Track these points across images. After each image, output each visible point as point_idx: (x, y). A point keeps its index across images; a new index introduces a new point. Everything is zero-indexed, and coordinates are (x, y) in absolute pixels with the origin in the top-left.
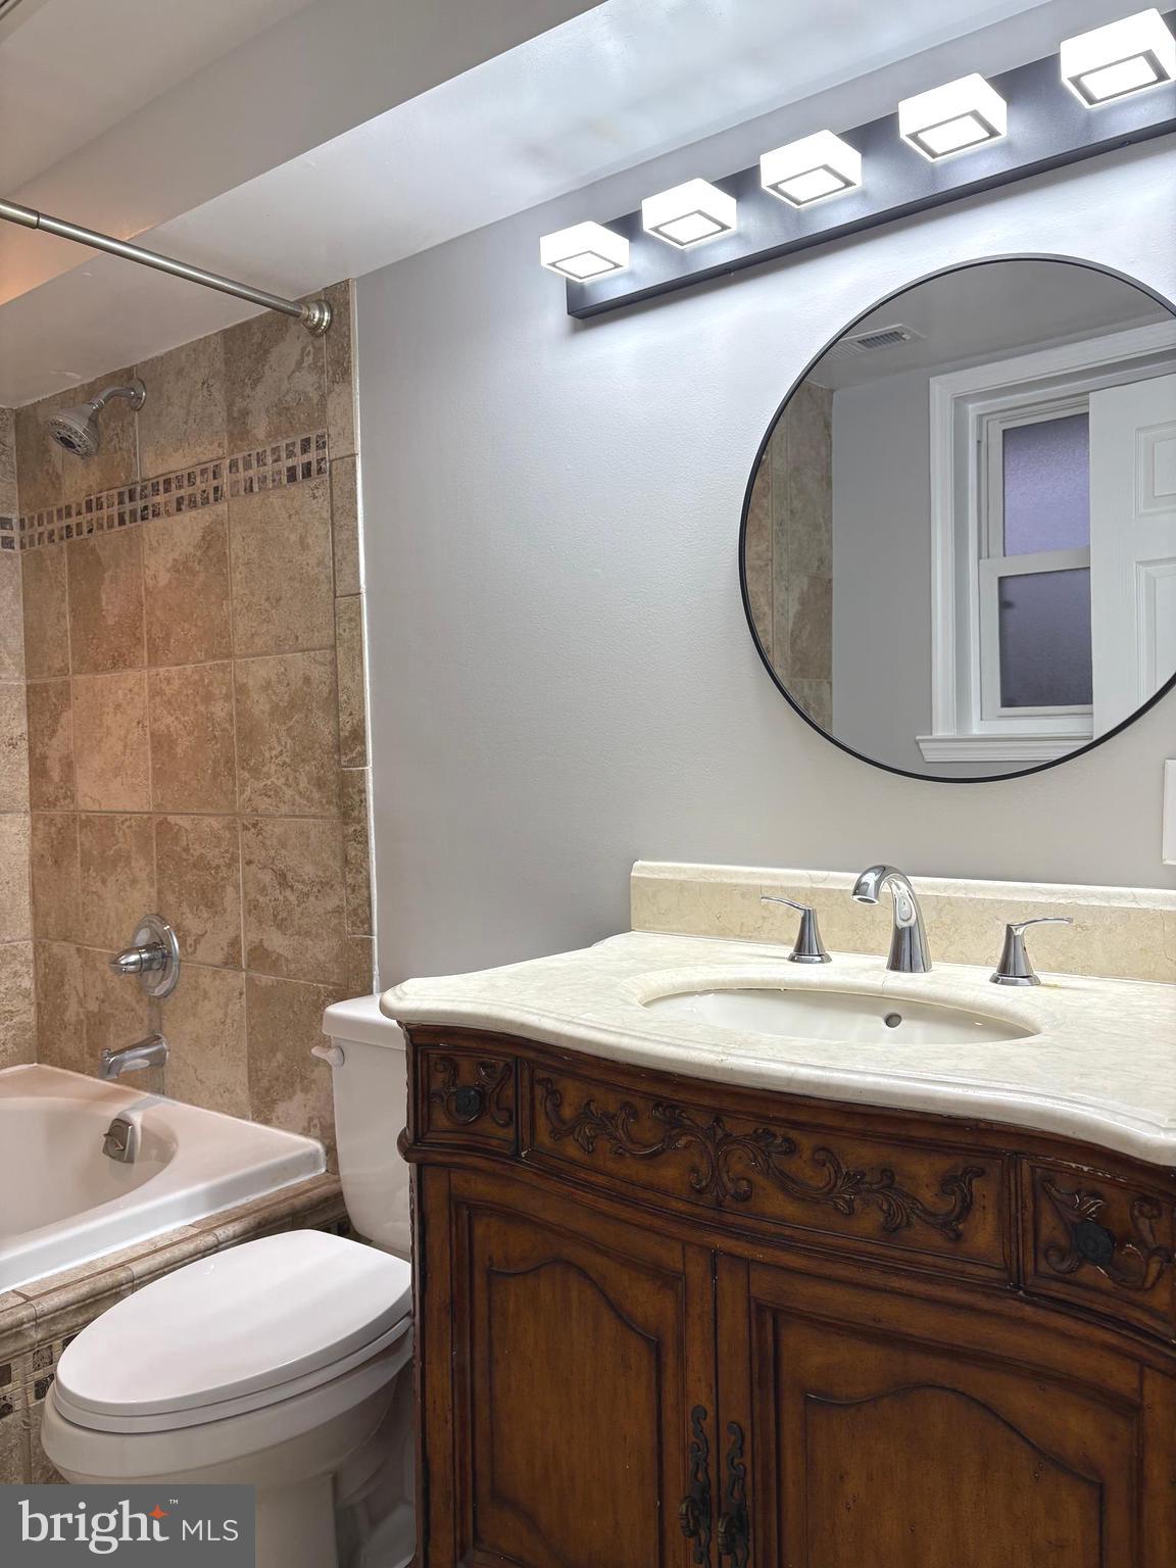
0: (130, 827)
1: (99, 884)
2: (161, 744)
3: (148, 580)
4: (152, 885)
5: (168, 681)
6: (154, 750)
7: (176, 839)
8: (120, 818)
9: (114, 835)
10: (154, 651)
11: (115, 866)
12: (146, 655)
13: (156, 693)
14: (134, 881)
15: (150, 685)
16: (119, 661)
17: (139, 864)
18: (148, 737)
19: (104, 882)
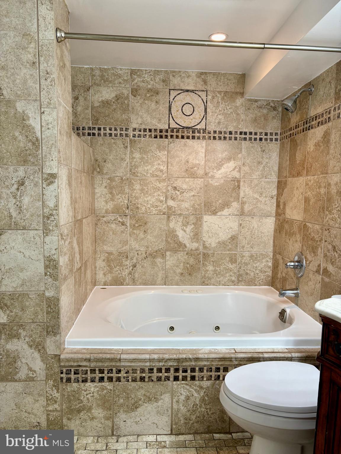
0: (297, 225)
1: (288, 240)
2: (307, 200)
3: (308, 149)
4: (301, 243)
5: (310, 181)
6: (305, 202)
7: (308, 231)
8: (295, 221)
9: (293, 226)
10: (307, 172)
11: (293, 236)
12: (305, 172)
13: (307, 184)
14: (296, 241)
15: (306, 182)
16: (299, 174)
17: (298, 236)
18: (304, 198)
19: (289, 240)
